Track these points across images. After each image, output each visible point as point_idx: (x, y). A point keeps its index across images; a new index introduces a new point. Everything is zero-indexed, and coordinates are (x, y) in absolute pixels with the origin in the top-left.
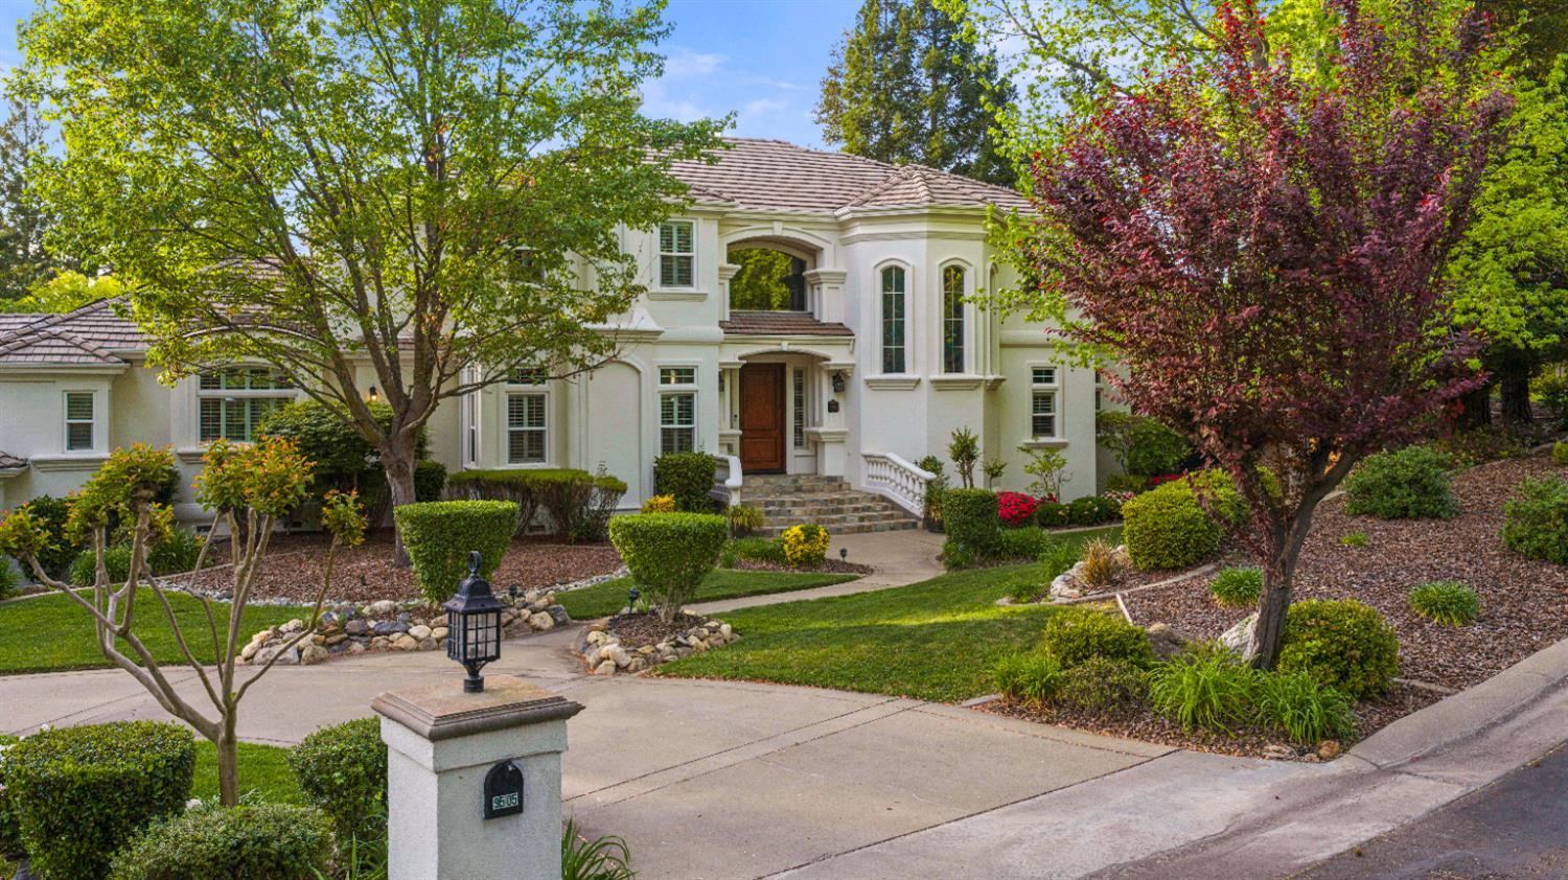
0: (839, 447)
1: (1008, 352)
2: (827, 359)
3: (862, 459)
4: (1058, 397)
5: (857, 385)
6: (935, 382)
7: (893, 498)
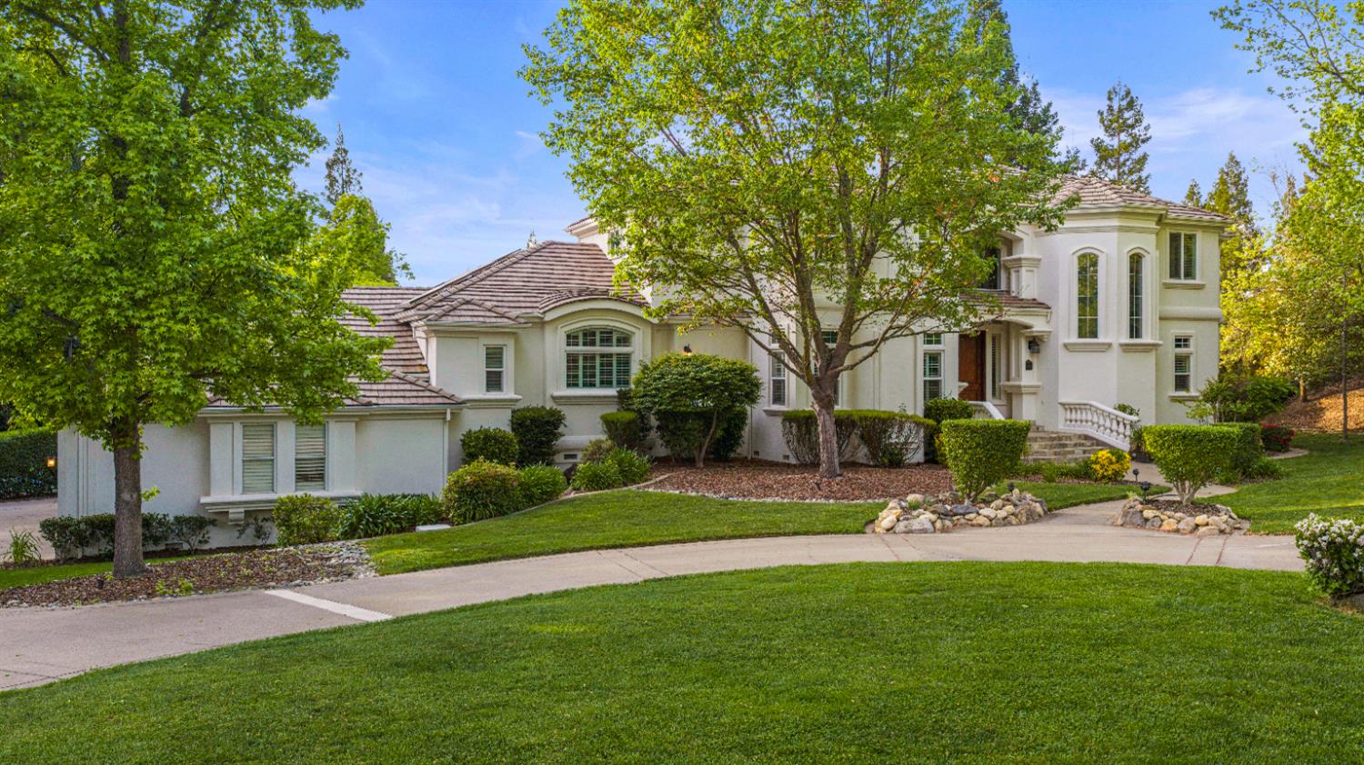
0: (1033, 397)
1: (1164, 322)
2: (1027, 327)
3: (1060, 409)
4: (1192, 360)
5: (1054, 348)
6: (1121, 345)
7: (1097, 437)
